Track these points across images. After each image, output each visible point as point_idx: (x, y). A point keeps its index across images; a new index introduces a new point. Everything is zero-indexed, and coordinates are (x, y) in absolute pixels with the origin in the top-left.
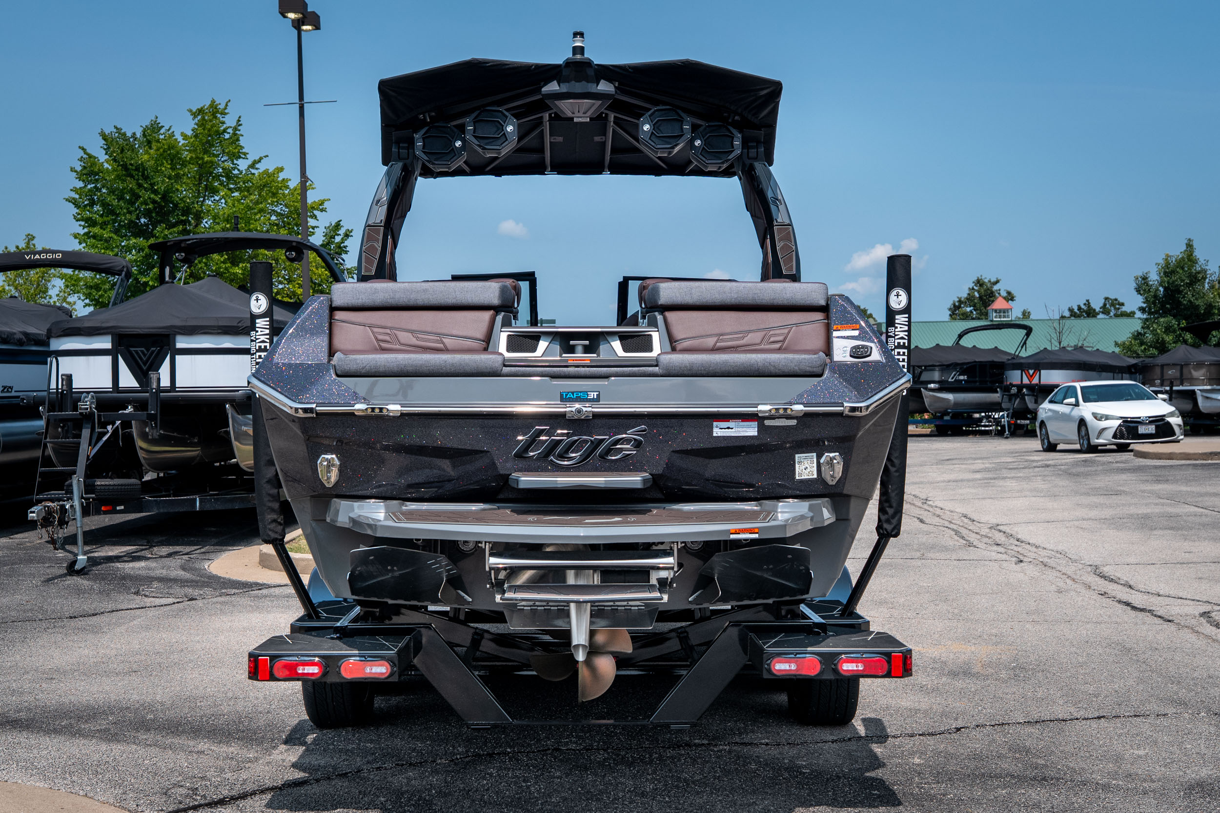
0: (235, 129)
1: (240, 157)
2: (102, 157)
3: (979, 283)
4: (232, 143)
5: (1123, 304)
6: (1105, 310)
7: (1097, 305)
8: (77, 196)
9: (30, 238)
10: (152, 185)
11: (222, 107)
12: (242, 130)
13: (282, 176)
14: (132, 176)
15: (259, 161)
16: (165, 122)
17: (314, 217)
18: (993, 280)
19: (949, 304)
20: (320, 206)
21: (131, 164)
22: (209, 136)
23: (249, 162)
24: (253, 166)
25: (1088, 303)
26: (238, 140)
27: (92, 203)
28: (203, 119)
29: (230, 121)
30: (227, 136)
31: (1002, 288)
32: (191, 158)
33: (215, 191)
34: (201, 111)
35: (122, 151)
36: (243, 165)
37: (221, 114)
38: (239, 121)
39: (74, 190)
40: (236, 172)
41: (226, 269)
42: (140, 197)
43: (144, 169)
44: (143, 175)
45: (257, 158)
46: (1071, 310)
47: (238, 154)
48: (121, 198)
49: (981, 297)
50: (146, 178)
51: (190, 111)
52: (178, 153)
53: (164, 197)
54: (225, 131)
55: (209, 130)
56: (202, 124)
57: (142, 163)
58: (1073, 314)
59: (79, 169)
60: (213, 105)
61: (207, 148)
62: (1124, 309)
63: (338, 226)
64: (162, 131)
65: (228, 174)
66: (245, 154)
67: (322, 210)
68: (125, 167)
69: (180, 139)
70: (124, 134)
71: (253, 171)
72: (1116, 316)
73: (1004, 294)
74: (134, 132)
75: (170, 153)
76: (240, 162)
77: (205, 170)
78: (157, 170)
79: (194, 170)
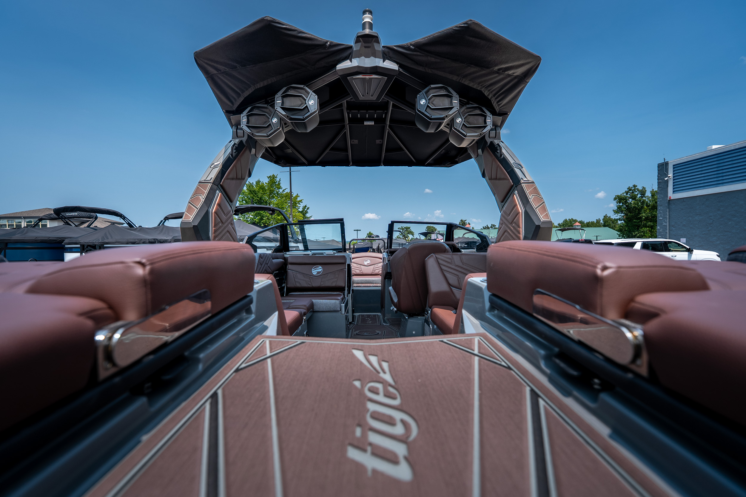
0: (279, 181)
3: (462, 221)
4: (278, 185)
5: (496, 226)
6: (491, 227)
7: (489, 226)
10: (257, 196)
11: (276, 176)
14: (252, 194)
15: (285, 190)
17: (300, 204)
18: (465, 220)
20: (301, 201)
21: (252, 190)
22: (272, 183)
23: (283, 190)
24: (283, 191)
25: (487, 226)
26: (280, 184)
27: (242, 201)
28: (271, 179)
29: (278, 179)
30: (277, 183)
31: (467, 222)
32: (268, 189)
33: (274, 197)
34: (270, 177)
35: (250, 187)
36: (281, 190)
38: (280, 179)
40: (279, 193)
41: (276, 217)
43: (255, 192)
44: (255, 193)
45: (285, 189)
46: (483, 227)
47: (280, 188)
48: (249, 199)
49: (462, 224)
50: (255, 194)
51: (267, 177)
52: (264, 187)
53: (260, 199)
54: (276, 182)
55: (272, 182)
57: (255, 190)
58: (484, 228)
60: (273, 175)
61: (272, 186)
62: (496, 227)
63: (306, 206)
64: (260, 182)
65: (277, 193)
66: (282, 188)
67: (301, 202)
68: (250, 191)
69: (265, 184)
72: (494, 229)
73: (468, 223)
74: (253, 183)
75: (262, 188)
76: (280, 190)
77: (271, 192)
78: (259, 192)
79: (268, 192)
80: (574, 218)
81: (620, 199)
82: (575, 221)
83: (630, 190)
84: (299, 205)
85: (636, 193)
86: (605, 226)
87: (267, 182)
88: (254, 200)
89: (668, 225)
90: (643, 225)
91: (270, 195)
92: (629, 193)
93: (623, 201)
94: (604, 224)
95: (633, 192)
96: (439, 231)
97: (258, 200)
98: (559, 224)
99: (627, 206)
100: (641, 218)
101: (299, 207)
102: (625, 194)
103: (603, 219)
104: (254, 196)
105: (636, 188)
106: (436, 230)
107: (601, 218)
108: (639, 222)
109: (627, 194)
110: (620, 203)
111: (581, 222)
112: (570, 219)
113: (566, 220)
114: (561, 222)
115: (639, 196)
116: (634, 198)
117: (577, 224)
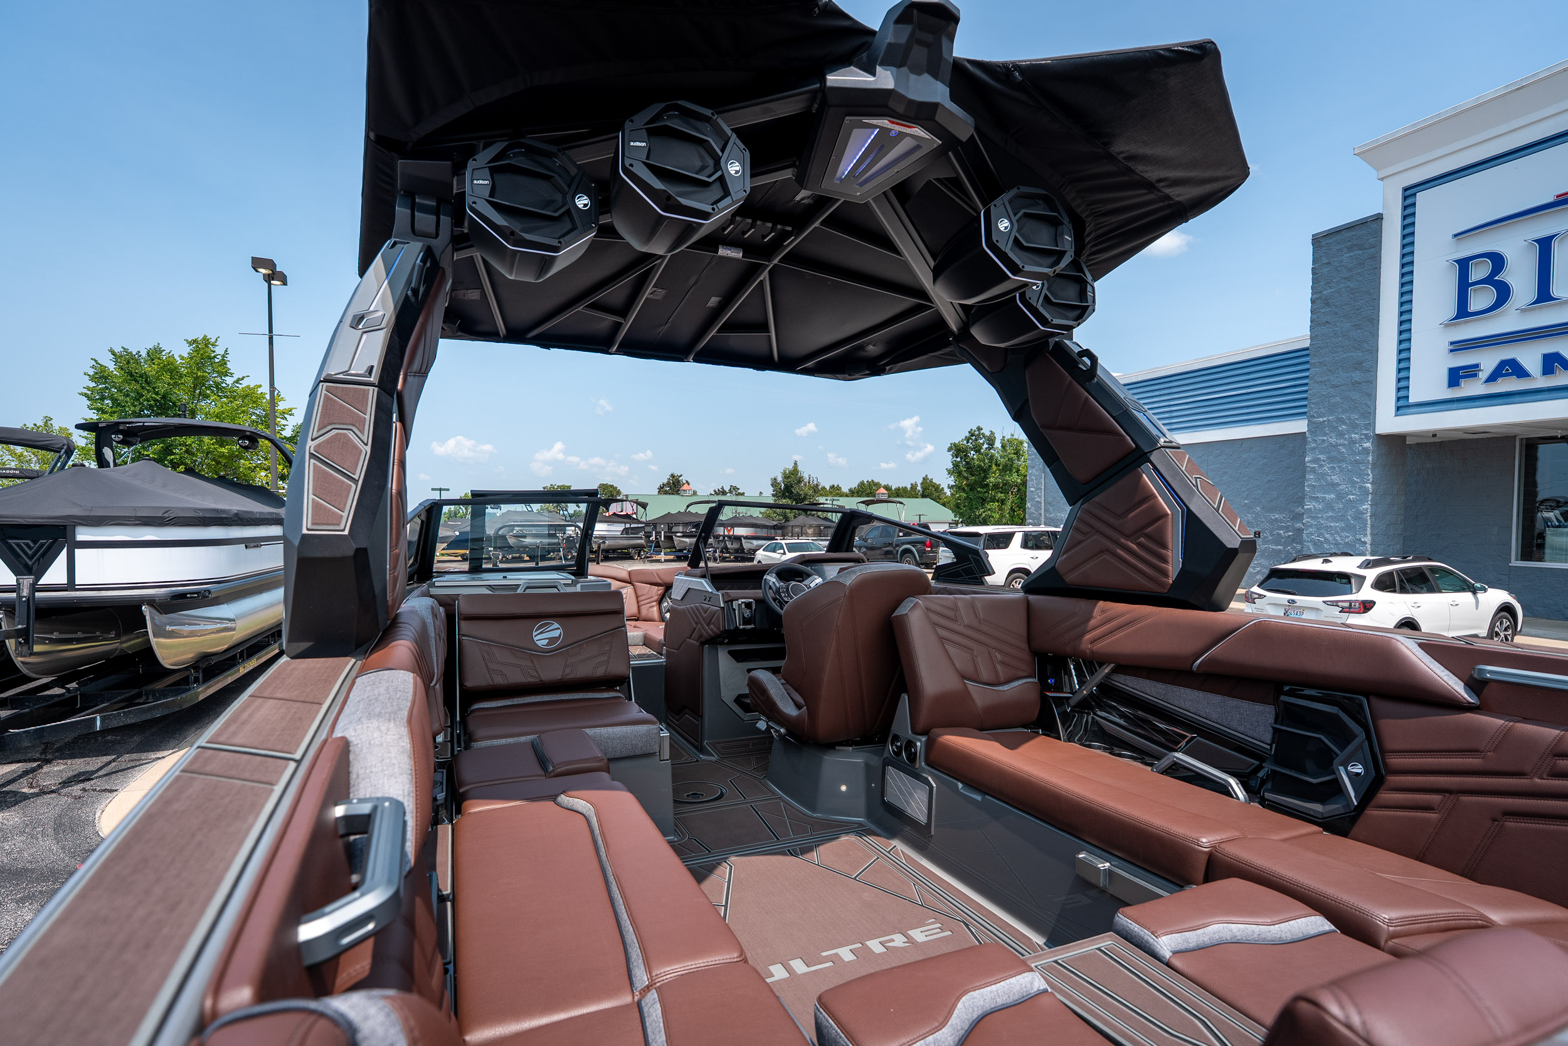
0: (223, 356)
1: (227, 375)
2: (111, 366)
3: (673, 476)
4: (221, 365)
5: (738, 488)
6: (730, 492)
7: (727, 489)
8: (89, 393)
9: (47, 420)
10: (154, 388)
11: (213, 340)
12: (229, 357)
13: (260, 391)
14: (136, 381)
15: (242, 379)
16: (166, 347)
17: (284, 418)
18: (679, 474)
19: (658, 486)
20: (290, 412)
21: (136, 373)
22: (202, 359)
23: (235, 379)
24: (237, 381)
25: (723, 488)
26: (225, 364)
27: (103, 398)
28: (197, 347)
29: (219, 350)
30: (217, 360)
31: (683, 479)
32: (188, 373)
33: (207, 397)
34: (195, 341)
35: (128, 362)
36: (229, 380)
37: (212, 345)
38: (226, 351)
39: (88, 388)
40: (224, 385)
41: (215, 448)
42: (143, 396)
43: (147, 377)
44: (146, 381)
45: (241, 377)
46: (715, 491)
47: (225, 373)
48: (127, 396)
49: (673, 483)
50: (148, 383)
51: (186, 340)
52: (176, 368)
53: (164, 397)
54: (215, 357)
55: (202, 355)
56: (197, 350)
57: (145, 373)
59: (91, 372)
60: (205, 339)
61: (200, 366)
62: (739, 491)
64: (163, 353)
65: (217, 385)
66: (232, 374)
67: (291, 415)
68: (130, 374)
69: (178, 359)
70: (131, 353)
71: (237, 385)
73: (684, 482)
74: (139, 352)
75: (170, 368)
76: (227, 378)
77: (199, 382)
78: (158, 379)
79: (189, 381)
80: (876, 481)
81: (958, 450)
82: (878, 485)
83: (972, 435)
84: (283, 422)
85: (981, 441)
86: (924, 496)
87: (186, 355)
88: (144, 400)
89: (1043, 501)
90: (991, 498)
91: (195, 388)
92: (971, 441)
93: (962, 454)
94: (923, 492)
95: (976, 440)
96: (627, 496)
97: (157, 400)
98: (850, 490)
99: (967, 463)
100: (987, 485)
101: (284, 426)
102: (965, 442)
103: (922, 484)
104: (143, 388)
105: (982, 432)
106: (619, 493)
107: (919, 482)
108: (985, 492)
109: (968, 442)
110: (957, 458)
111: (887, 488)
112: (870, 480)
113: (862, 483)
114: (854, 485)
115: (986, 446)
116: (977, 449)
117: (882, 490)
